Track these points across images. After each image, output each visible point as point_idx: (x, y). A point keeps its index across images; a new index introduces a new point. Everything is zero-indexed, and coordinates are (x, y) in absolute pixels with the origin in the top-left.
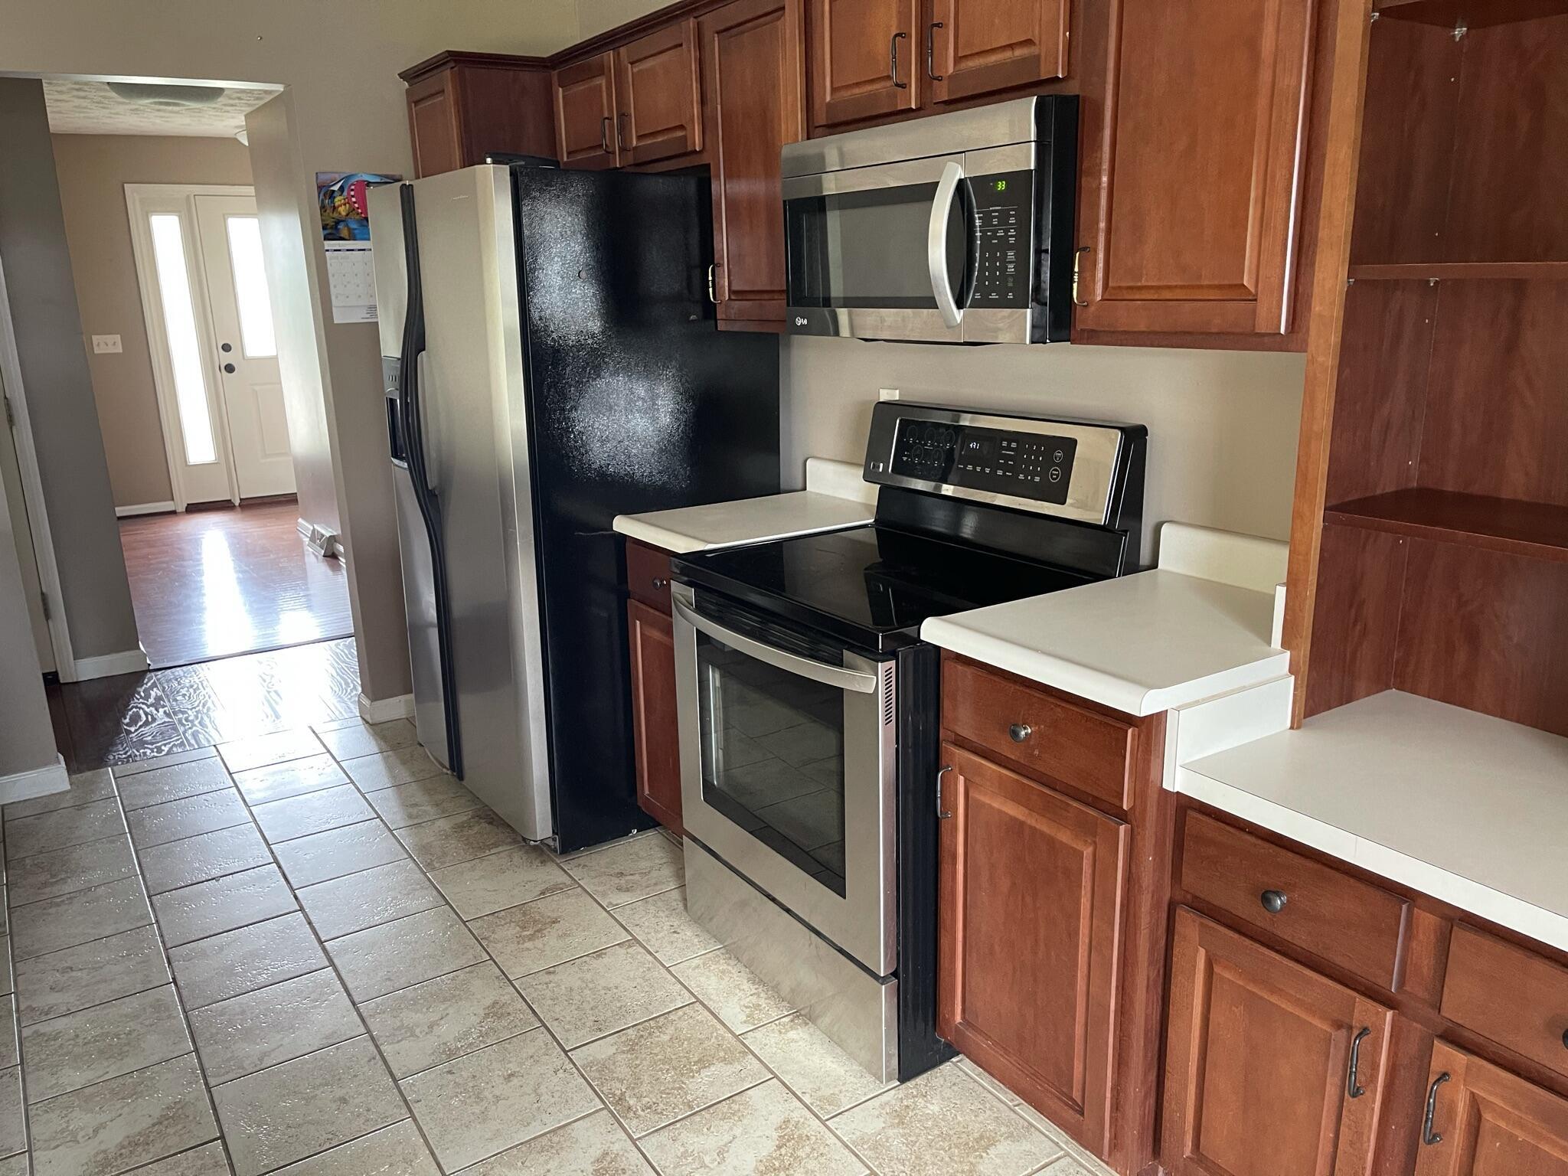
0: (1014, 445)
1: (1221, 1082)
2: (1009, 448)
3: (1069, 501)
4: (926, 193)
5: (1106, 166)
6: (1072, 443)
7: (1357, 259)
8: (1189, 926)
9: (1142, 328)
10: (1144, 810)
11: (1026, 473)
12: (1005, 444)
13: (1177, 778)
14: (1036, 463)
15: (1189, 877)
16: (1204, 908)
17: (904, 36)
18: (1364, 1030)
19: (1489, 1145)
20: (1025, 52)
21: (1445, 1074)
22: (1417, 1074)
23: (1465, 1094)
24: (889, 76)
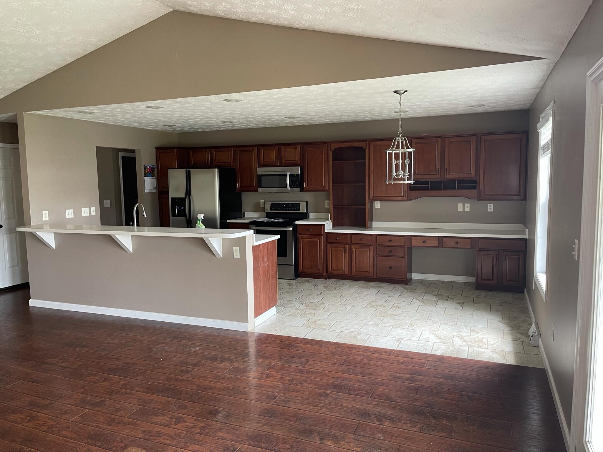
0: (291, 205)
1: (334, 260)
3: (300, 210)
4: (286, 175)
5: (305, 174)
6: (300, 203)
7: (333, 183)
8: (329, 246)
9: (312, 190)
10: (324, 235)
11: (294, 208)
12: (289, 205)
13: (326, 231)
14: (296, 207)
15: (328, 240)
16: (330, 243)
17: (276, 157)
18: (346, 248)
19: (357, 252)
20: (295, 161)
21: (353, 248)
22: (350, 249)
23: (354, 249)
24: (274, 161)
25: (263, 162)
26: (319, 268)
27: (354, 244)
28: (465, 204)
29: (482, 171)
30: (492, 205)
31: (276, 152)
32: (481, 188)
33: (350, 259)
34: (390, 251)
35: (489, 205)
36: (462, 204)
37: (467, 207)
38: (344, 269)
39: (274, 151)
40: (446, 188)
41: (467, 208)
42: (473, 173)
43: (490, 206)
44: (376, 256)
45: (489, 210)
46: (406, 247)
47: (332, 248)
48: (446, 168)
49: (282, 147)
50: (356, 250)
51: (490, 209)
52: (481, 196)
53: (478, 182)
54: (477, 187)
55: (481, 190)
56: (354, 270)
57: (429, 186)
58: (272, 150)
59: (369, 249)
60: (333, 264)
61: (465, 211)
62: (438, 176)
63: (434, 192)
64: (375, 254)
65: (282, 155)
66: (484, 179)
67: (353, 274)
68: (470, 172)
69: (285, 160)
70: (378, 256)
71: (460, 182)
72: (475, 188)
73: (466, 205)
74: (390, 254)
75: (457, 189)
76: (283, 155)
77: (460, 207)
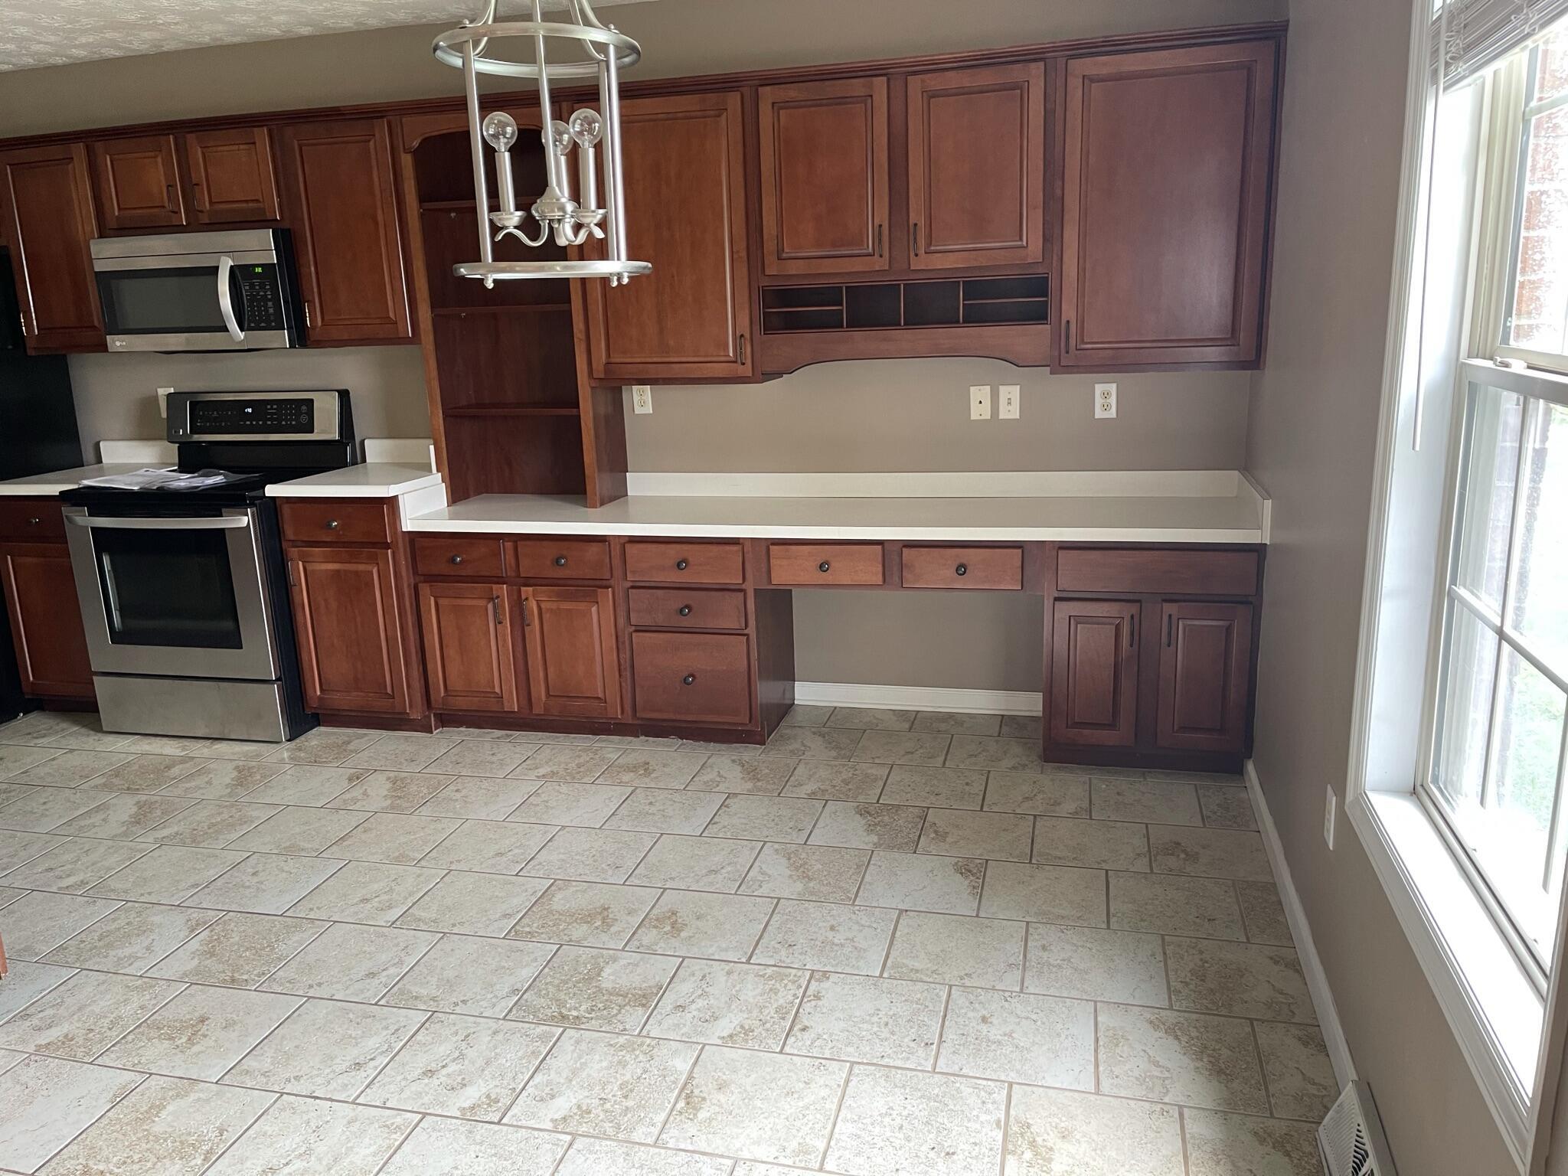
0: (275, 407)
1: (452, 652)
2: (272, 408)
3: (315, 431)
4: (214, 271)
5: (312, 263)
6: (312, 401)
7: (433, 306)
8: (425, 589)
9: (346, 338)
10: (397, 542)
11: (286, 420)
12: (269, 407)
13: (408, 525)
14: (291, 414)
15: (421, 569)
16: (431, 578)
17: (170, 186)
18: (498, 597)
19: (546, 616)
20: (255, 205)
21: (527, 599)
22: (518, 605)
23: (535, 603)
24: (164, 207)
25: (117, 214)
26: (389, 691)
27: (532, 581)
28: (1001, 388)
29: (1071, 235)
30: (1113, 388)
31: (168, 163)
32: (1069, 312)
33: (520, 649)
34: (681, 611)
35: (1099, 388)
36: (988, 388)
37: (1011, 402)
38: (497, 690)
39: (159, 160)
40: (918, 318)
41: (1010, 408)
42: (1033, 244)
43: (1106, 395)
44: (626, 633)
45: (1099, 414)
46: (750, 587)
47: (441, 601)
48: (916, 225)
49: (191, 139)
50: (543, 606)
51: (1106, 407)
52: (1067, 352)
53: (1053, 284)
54: (1052, 314)
55: (1068, 322)
56: (539, 691)
57: (842, 310)
58: (152, 154)
59: (597, 603)
60: (451, 670)
61: (1001, 417)
62: (880, 264)
63: (860, 338)
64: (621, 621)
65: (193, 175)
66: (1081, 270)
67: (538, 710)
68: (1021, 239)
69: (211, 202)
70: (636, 631)
71: (976, 288)
72: (1039, 315)
73: (1003, 390)
74: (686, 622)
75: (964, 322)
76: (199, 174)
77: (979, 403)
